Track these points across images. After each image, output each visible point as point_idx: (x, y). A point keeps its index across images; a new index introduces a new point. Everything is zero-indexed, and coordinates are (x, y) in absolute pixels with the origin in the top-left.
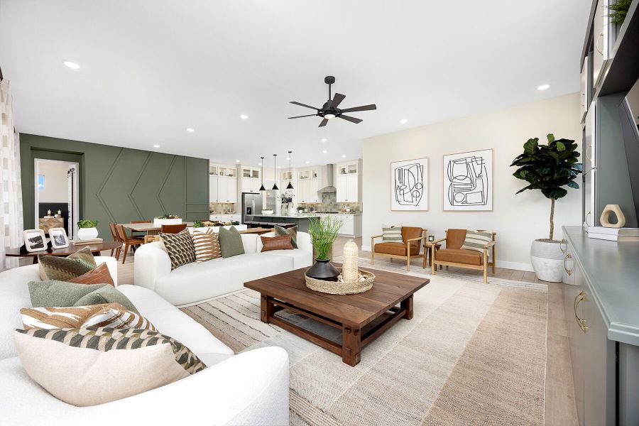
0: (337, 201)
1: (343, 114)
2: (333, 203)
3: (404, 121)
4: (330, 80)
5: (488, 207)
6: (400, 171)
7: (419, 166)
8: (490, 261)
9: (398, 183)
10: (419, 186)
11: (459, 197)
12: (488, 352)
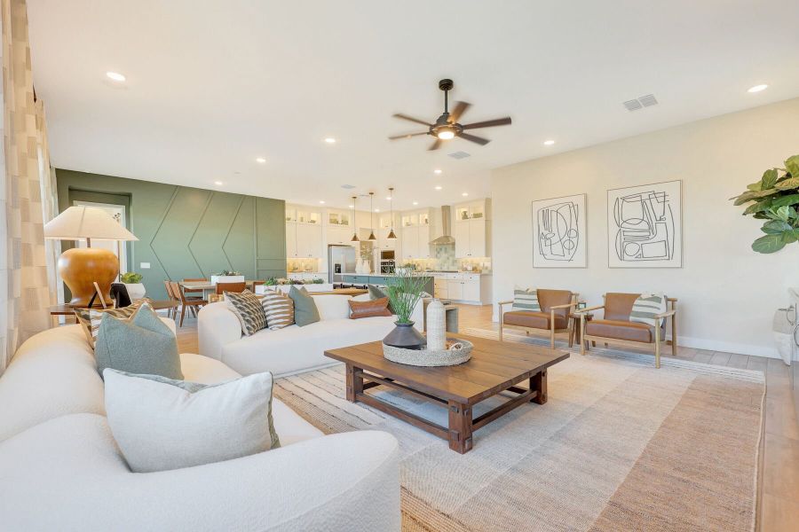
0: (456, 256)
1: (465, 131)
2: (451, 258)
3: (549, 143)
4: (446, 85)
5: (676, 262)
6: (546, 214)
7: (572, 206)
8: (669, 337)
9: (542, 230)
10: (573, 234)
11: (632, 249)
12: (678, 454)
